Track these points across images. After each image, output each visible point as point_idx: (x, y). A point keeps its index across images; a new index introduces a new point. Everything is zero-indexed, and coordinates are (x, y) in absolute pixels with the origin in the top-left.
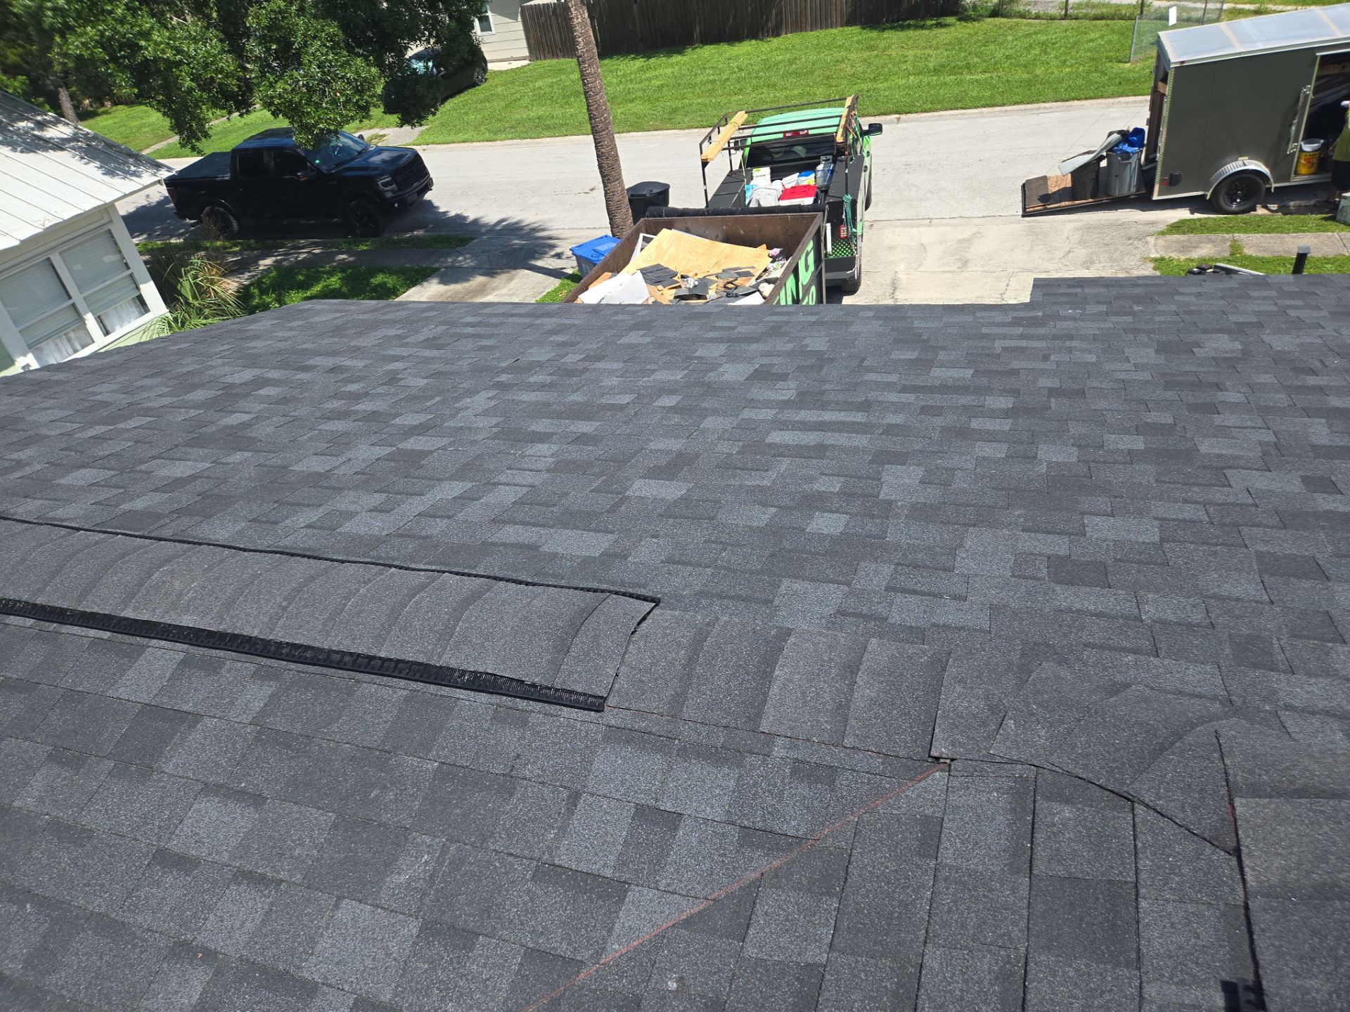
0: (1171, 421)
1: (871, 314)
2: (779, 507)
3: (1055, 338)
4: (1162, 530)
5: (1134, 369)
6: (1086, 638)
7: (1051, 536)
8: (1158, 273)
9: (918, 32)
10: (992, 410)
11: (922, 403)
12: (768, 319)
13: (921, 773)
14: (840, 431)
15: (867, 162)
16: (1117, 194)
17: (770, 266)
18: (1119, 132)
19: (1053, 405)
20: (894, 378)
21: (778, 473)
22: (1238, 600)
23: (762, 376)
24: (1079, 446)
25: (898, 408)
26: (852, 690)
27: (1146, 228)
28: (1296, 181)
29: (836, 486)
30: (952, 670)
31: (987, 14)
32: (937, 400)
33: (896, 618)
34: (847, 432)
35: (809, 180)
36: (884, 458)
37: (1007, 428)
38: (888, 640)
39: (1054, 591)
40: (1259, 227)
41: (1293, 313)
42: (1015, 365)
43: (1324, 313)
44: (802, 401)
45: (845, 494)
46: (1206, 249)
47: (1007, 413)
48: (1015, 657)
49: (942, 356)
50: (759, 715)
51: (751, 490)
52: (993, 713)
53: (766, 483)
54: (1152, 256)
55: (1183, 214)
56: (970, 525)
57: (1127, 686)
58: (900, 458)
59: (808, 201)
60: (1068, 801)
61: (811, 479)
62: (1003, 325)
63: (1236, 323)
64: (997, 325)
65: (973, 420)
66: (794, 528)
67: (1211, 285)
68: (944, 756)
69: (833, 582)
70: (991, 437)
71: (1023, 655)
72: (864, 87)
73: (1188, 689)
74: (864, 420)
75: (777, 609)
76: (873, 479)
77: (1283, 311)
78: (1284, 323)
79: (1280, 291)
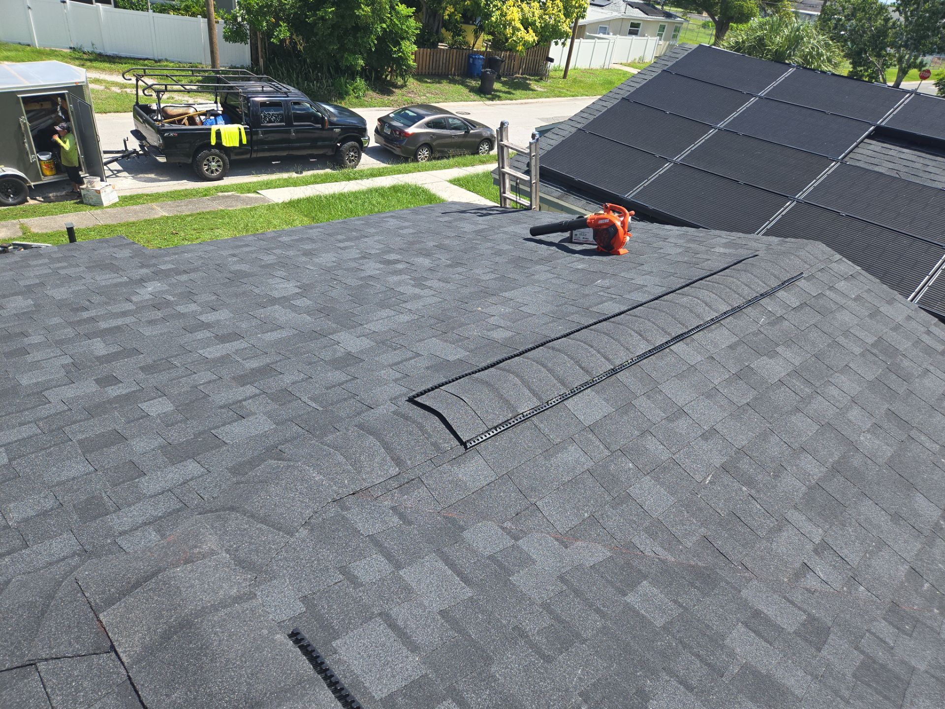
4: (8, 452)
22: (74, 479)
43: (82, 268)
57: (8, 582)
63: (25, 286)
73: (55, 558)
77: (56, 272)
78: (58, 279)
79: (50, 258)
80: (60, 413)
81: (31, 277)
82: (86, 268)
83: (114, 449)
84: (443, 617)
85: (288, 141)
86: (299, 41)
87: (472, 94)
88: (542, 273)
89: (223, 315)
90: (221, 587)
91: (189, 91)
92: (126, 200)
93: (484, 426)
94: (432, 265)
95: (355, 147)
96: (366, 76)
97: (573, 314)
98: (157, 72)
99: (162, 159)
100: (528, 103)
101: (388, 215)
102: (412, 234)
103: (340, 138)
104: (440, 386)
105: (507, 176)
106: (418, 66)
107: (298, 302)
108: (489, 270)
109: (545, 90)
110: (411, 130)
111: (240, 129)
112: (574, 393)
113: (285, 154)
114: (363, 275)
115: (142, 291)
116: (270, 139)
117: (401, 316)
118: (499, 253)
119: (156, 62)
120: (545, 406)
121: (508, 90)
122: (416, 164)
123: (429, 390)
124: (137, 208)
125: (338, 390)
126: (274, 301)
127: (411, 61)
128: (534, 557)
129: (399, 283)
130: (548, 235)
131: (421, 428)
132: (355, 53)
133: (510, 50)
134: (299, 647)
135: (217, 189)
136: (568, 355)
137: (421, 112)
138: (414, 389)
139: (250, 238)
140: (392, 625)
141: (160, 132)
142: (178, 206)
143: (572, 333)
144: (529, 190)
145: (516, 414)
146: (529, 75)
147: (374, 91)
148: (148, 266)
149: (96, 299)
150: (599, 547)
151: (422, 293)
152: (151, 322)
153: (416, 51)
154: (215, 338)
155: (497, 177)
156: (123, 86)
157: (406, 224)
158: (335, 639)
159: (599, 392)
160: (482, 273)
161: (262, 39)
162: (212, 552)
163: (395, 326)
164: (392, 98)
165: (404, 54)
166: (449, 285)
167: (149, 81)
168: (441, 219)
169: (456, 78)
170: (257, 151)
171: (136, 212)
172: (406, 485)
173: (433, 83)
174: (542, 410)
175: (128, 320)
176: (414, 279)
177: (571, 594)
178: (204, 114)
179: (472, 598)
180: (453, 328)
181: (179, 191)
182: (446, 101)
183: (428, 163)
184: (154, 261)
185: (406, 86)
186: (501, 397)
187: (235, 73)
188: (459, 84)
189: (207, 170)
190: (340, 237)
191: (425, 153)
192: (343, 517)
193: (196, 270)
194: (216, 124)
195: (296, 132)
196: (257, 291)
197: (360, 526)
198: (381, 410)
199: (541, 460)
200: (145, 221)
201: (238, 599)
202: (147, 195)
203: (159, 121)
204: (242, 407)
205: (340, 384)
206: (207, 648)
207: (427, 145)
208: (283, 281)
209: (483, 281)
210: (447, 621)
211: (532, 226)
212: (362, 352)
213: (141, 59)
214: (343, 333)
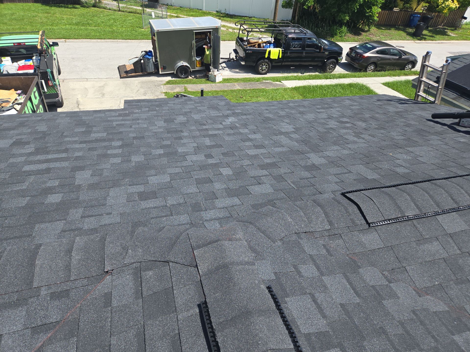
0: (170, 143)
1: (65, 115)
2: (32, 196)
3: (133, 120)
4: (171, 177)
5: (158, 128)
6: (151, 216)
7: (138, 186)
8: (166, 97)
9: (66, 9)
10: (115, 146)
11: (88, 147)
12: (18, 120)
13: (102, 279)
14: (56, 161)
15: (55, 56)
16: (149, 71)
17: (18, 98)
18: (145, 51)
19: (135, 143)
20: (76, 139)
21: (30, 182)
22: (192, 193)
23: (18, 143)
24: (144, 155)
25: (80, 150)
26: (71, 259)
27: (160, 83)
28: (197, 69)
29: (57, 183)
30: (108, 239)
31: (91, 6)
32: (94, 145)
33: (86, 227)
34: (59, 161)
35: (30, 63)
36: (75, 169)
37: (120, 152)
38: (84, 236)
39: (140, 204)
40: (190, 82)
41: (198, 108)
42: (121, 130)
43: (206, 108)
44: (37, 151)
45: (61, 185)
46: (178, 89)
47: (120, 147)
48: (130, 229)
49: (95, 129)
50: (32, 282)
51: (17, 192)
52: (124, 250)
53: (24, 187)
54: (164, 91)
55: (169, 78)
56: (111, 188)
57: (164, 227)
58: (82, 168)
59: (32, 71)
60: (151, 269)
61: (45, 182)
62: (115, 116)
63: (184, 112)
64: (113, 116)
65: (108, 151)
66: (39, 203)
67: (177, 101)
68: (109, 270)
69: (59, 220)
70: (115, 156)
71: (132, 227)
72: (48, 27)
73: (181, 223)
74: (66, 156)
75: (34, 237)
76: (72, 178)
77: (196, 107)
78: (196, 111)
79: (195, 102)
80: (190, 166)
81: (187, 108)
82: (207, 107)
83: (207, 185)
84: (342, 307)
85: (301, 57)
86: (317, 7)
87: (408, 36)
88: (435, 140)
89: (258, 136)
90: (241, 256)
91: (261, 32)
92: (226, 80)
93: (382, 217)
94: (366, 127)
95: (334, 62)
96: (349, 25)
97: (452, 167)
98: (249, 23)
99: (243, 63)
100: (443, 43)
101: (346, 98)
102: (358, 109)
103: (327, 57)
104: (360, 190)
105: (423, 83)
106: (379, 20)
107: (292, 136)
108: (400, 134)
109: (457, 36)
110: (367, 55)
111: (279, 50)
112: (444, 212)
113: (298, 64)
114: (327, 127)
115: (226, 120)
116: (292, 56)
117: (344, 151)
118: (408, 125)
119: (250, 18)
120: (423, 216)
121: (431, 35)
122: (365, 73)
123: (354, 191)
124: (229, 84)
125: (306, 181)
126: (281, 133)
127: (376, 18)
128: (399, 295)
129: (346, 134)
130: (443, 119)
131: (346, 209)
132: (345, 13)
133: (439, 12)
134: (270, 294)
135: (263, 79)
136: (445, 190)
137: (375, 45)
138: (345, 189)
139: (275, 103)
140: (315, 301)
141: (245, 50)
142: (245, 85)
143: (450, 178)
144: (435, 93)
145: (403, 215)
146: (448, 27)
147: (351, 33)
148: (231, 110)
149: (209, 121)
150: (442, 303)
151: (358, 141)
152: (229, 135)
153: (380, 12)
154: (253, 146)
155: (416, 84)
156: (234, 29)
157: (355, 104)
158: (287, 297)
159: (461, 216)
160: (396, 135)
161: (299, 7)
162: (240, 239)
163: (340, 155)
164: (360, 37)
165: (372, 14)
166: (374, 139)
167: (245, 27)
168: (376, 103)
169: (401, 27)
170: (285, 62)
171: (228, 86)
172: (333, 236)
173: (386, 29)
174: (421, 217)
175: (220, 132)
176: (355, 132)
177: (418, 322)
178: (265, 43)
179: (359, 303)
180: (373, 162)
181: (247, 78)
182: (391, 39)
183: (372, 73)
184: (233, 108)
185: (369, 31)
186: (396, 204)
187: (283, 23)
188: (401, 30)
189: (261, 69)
190: (318, 107)
191: (372, 67)
192: (299, 242)
193: (250, 114)
194: (270, 48)
195: (306, 53)
196: (275, 127)
197: (306, 249)
198: (326, 196)
199: (414, 245)
200: (231, 90)
201: (247, 263)
202: (234, 79)
203: (246, 45)
204: (260, 179)
205: (307, 179)
206: (233, 279)
207: (375, 64)
208: (287, 124)
209: (396, 139)
210: (343, 310)
211: (433, 113)
212: (321, 165)
213: (243, 16)
214: (312, 154)
